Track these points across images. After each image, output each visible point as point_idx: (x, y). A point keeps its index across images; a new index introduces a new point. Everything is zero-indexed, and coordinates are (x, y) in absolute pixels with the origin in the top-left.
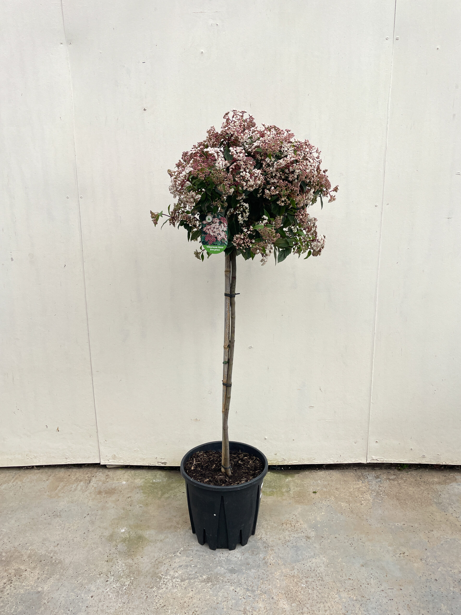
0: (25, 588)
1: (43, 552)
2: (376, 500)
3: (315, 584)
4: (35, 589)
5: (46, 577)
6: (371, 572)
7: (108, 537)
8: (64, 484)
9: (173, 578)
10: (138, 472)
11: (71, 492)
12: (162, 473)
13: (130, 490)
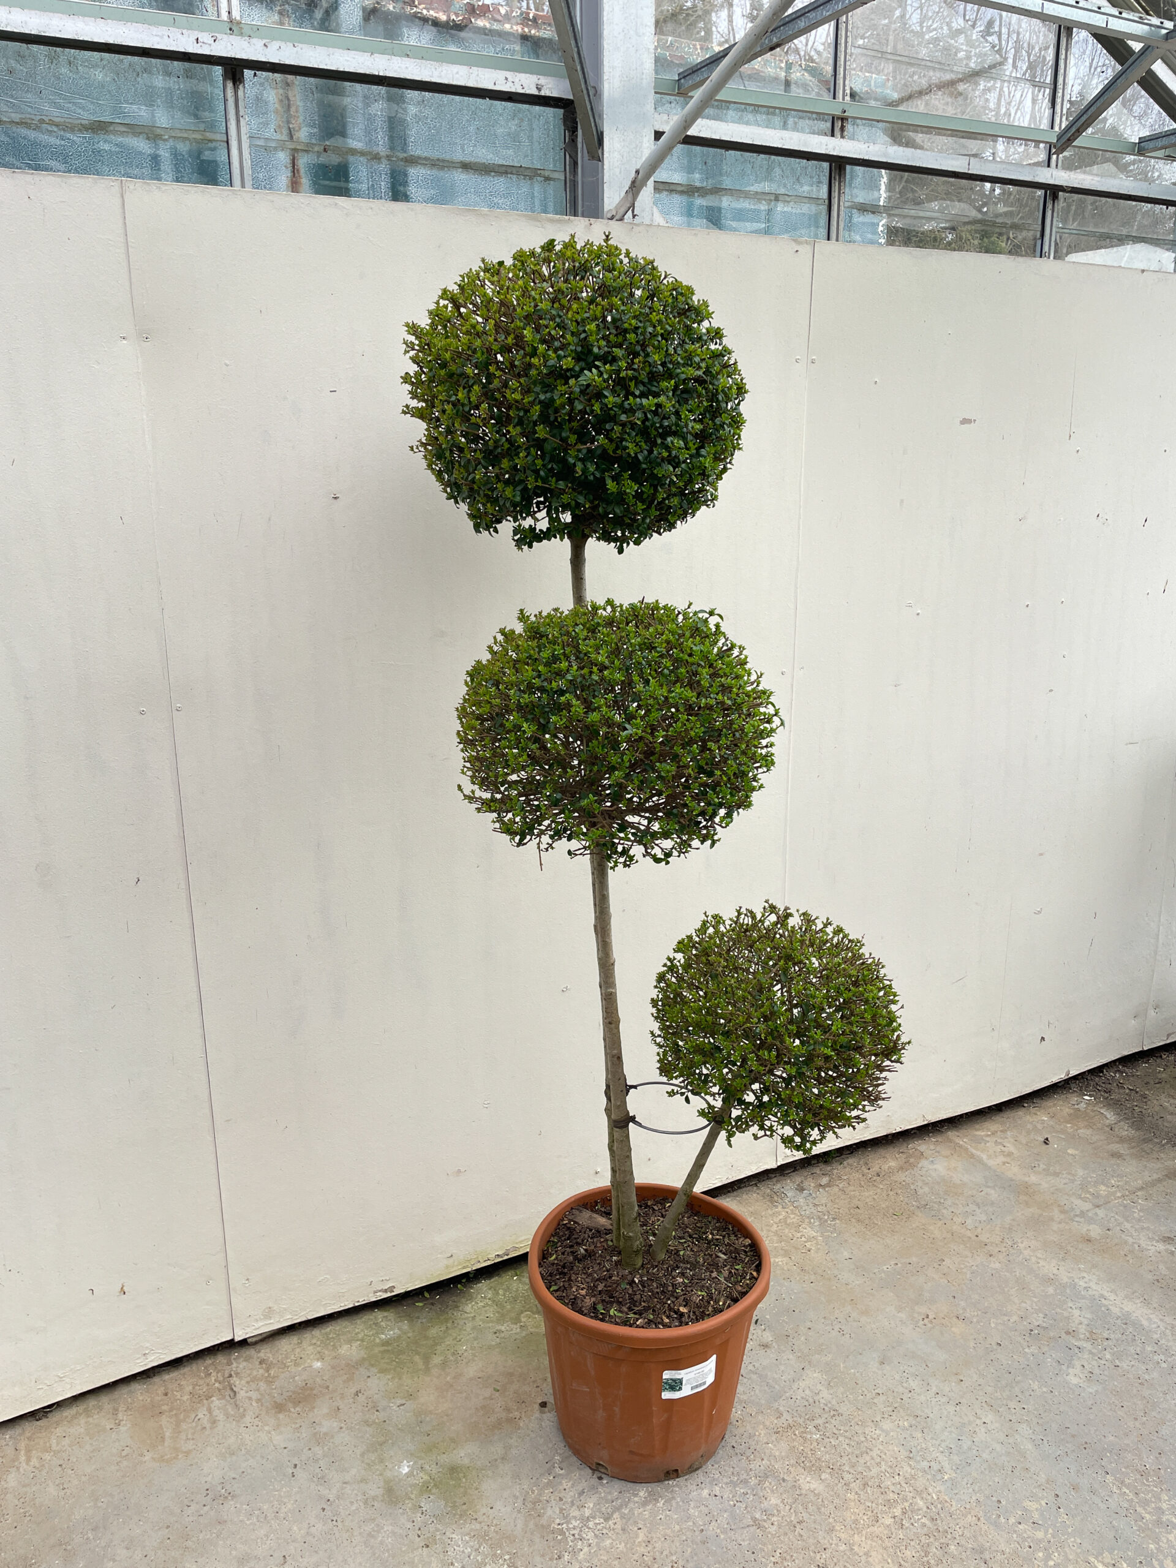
2: (825, 1234)
3: (832, 1426)
6: (902, 1368)
7: (383, 1496)
8: (172, 1420)
9: (585, 1520)
10: (328, 1329)
11: (207, 1432)
12: (386, 1314)
13: (345, 1377)
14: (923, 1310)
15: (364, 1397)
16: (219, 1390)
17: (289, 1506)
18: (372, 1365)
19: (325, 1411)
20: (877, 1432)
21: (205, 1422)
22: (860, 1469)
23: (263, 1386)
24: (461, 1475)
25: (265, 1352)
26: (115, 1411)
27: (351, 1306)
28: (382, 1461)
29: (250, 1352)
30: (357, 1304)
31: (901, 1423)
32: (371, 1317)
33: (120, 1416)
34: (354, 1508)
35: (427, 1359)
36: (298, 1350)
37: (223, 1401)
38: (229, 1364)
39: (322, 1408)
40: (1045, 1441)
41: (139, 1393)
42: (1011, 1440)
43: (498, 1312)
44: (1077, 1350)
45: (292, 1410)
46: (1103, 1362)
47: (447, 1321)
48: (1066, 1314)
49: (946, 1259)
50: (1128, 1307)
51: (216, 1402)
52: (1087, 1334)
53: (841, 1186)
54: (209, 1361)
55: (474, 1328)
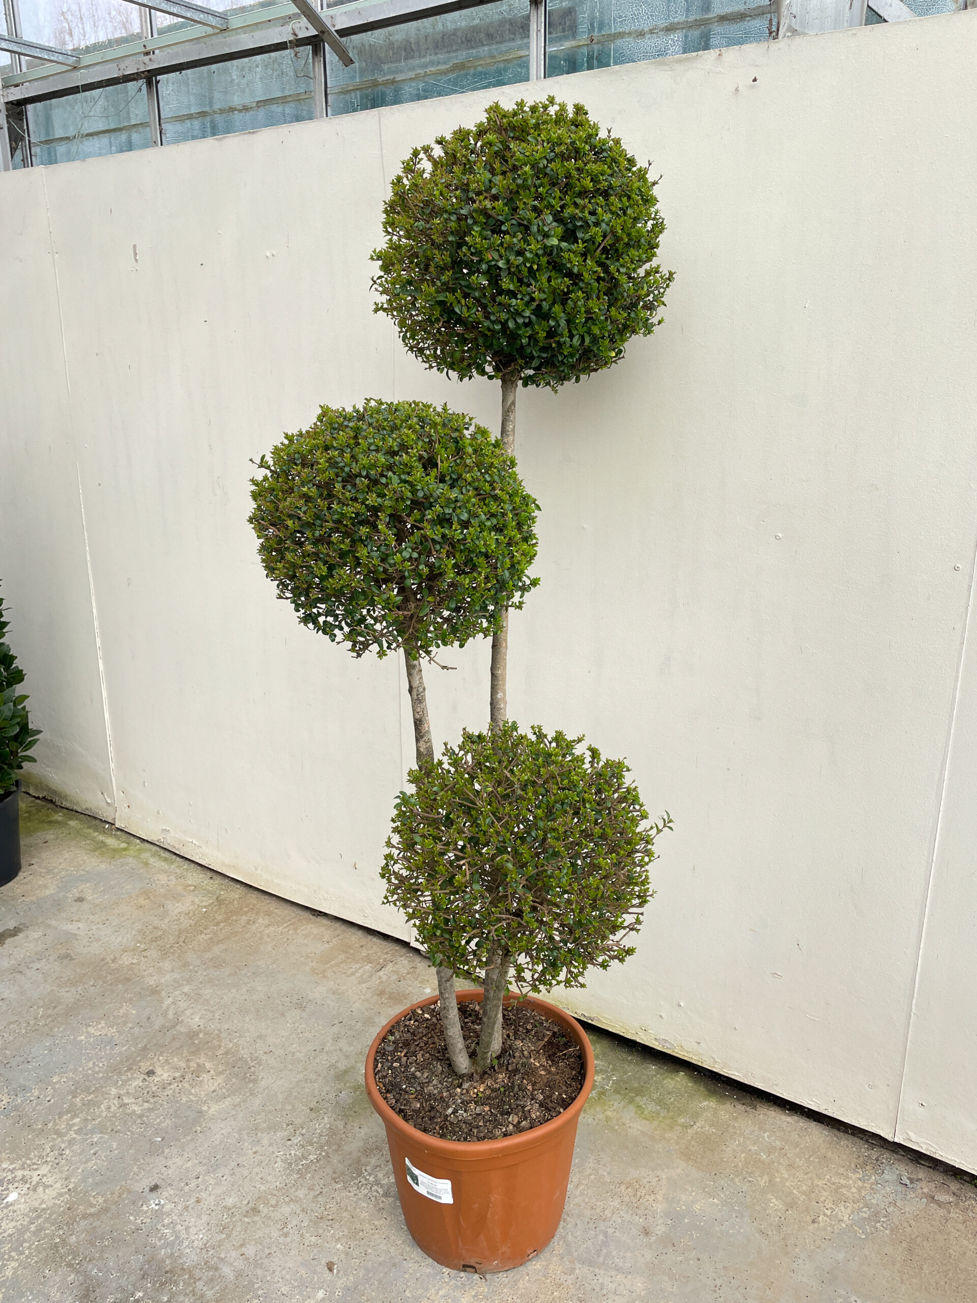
0: (191, 1097)
1: (244, 1053)
2: (856, 1228)
4: (200, 1105)
5: (224, 1093)
8: (344, 959)
11: (344, 976)
16: (379, 963)
17: (310, 1035)
21: (351, 970)
26: (336, 937)
33: (334, 940)
34: (323, 1063)
37: (371, 969)
38: (401, 956)
41: (356, 937)
45: (383, 999)
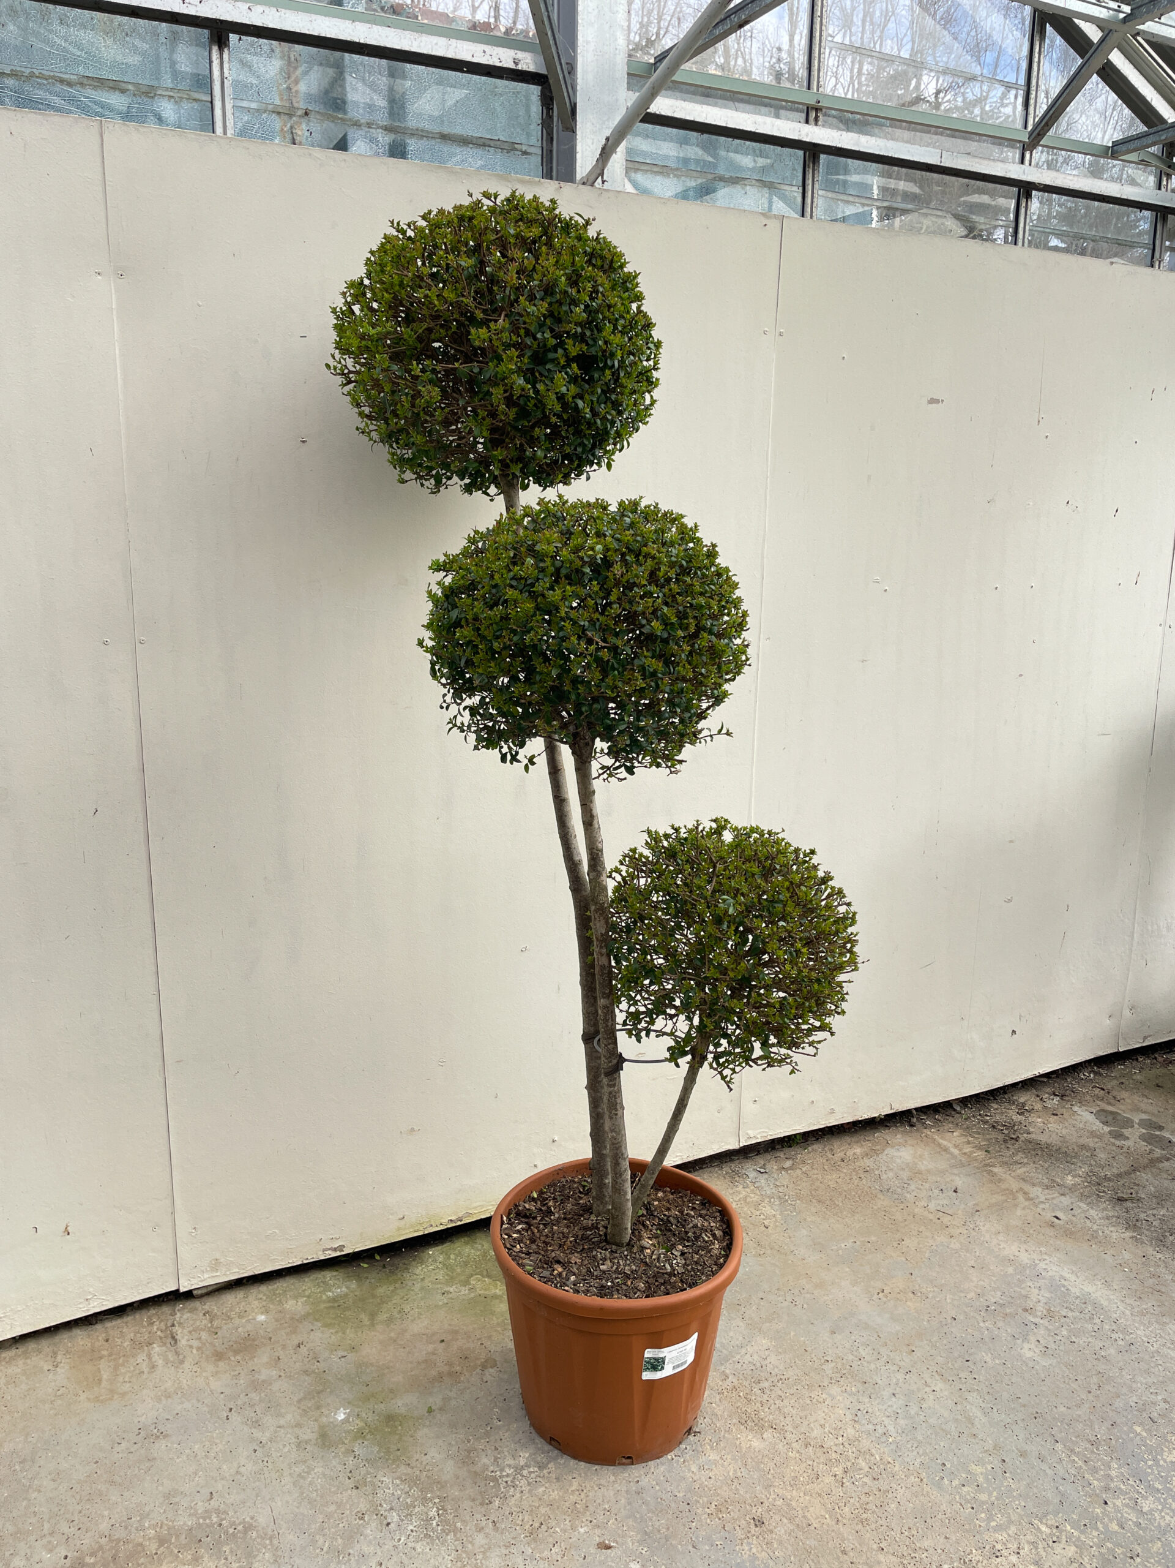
2: (785, 1213)
3: (778, 1389)
6: (853, 1338)
7: (317, 1439)
8: (110, 1364)
9: (519, 1469)
10: (276, 1286)
11: (144, 1376)
12: (335, 1273)
13: (288, 1330)
14: (879, 1285)
15: (305, 1349)
16: (161, 1338)
17: (220, 1446)
18: (317, 1320)
19: (265, 1359)
20: (824, 1396)
21: (144, 1367)
22: (803, 1430)
23: (204, 1335)
24: (397, 1423)
25: (210, 1304)
26: (55, 1353)
27: (299, 1263)
28: (318, 1408)
29: (196, 1304)
30: (305, 1262)
31: (848, 1389)
32: (320, 1276)
33: (59, 1358)
34: (286, 1450)
35: (373, 1316)
36: (243, 1304)
37: (164, 1348)
38: (173, 1314)
39: (263, 1357)
40: (995, 1410)
41: (79, 1338)
42: (959, 1407)
43: (447, 1275)
44: (1033, 1326)
45: (232, 1358)
46: (1059, 1338)
47: (395, 1281)
48: (1023, 1292)
49: (905, 1239)
50: (1089, 1288)
51: (156, 1348)
52: (1045, 1312)
53: (804, 1169)
54: (152, 1311)
55: (422, 1288)
